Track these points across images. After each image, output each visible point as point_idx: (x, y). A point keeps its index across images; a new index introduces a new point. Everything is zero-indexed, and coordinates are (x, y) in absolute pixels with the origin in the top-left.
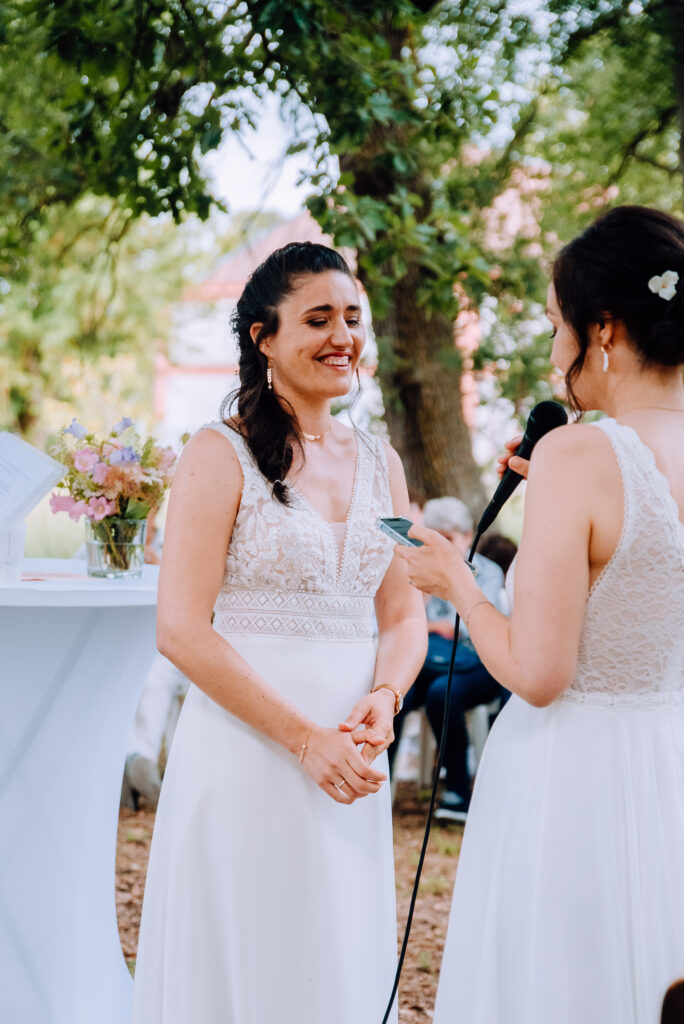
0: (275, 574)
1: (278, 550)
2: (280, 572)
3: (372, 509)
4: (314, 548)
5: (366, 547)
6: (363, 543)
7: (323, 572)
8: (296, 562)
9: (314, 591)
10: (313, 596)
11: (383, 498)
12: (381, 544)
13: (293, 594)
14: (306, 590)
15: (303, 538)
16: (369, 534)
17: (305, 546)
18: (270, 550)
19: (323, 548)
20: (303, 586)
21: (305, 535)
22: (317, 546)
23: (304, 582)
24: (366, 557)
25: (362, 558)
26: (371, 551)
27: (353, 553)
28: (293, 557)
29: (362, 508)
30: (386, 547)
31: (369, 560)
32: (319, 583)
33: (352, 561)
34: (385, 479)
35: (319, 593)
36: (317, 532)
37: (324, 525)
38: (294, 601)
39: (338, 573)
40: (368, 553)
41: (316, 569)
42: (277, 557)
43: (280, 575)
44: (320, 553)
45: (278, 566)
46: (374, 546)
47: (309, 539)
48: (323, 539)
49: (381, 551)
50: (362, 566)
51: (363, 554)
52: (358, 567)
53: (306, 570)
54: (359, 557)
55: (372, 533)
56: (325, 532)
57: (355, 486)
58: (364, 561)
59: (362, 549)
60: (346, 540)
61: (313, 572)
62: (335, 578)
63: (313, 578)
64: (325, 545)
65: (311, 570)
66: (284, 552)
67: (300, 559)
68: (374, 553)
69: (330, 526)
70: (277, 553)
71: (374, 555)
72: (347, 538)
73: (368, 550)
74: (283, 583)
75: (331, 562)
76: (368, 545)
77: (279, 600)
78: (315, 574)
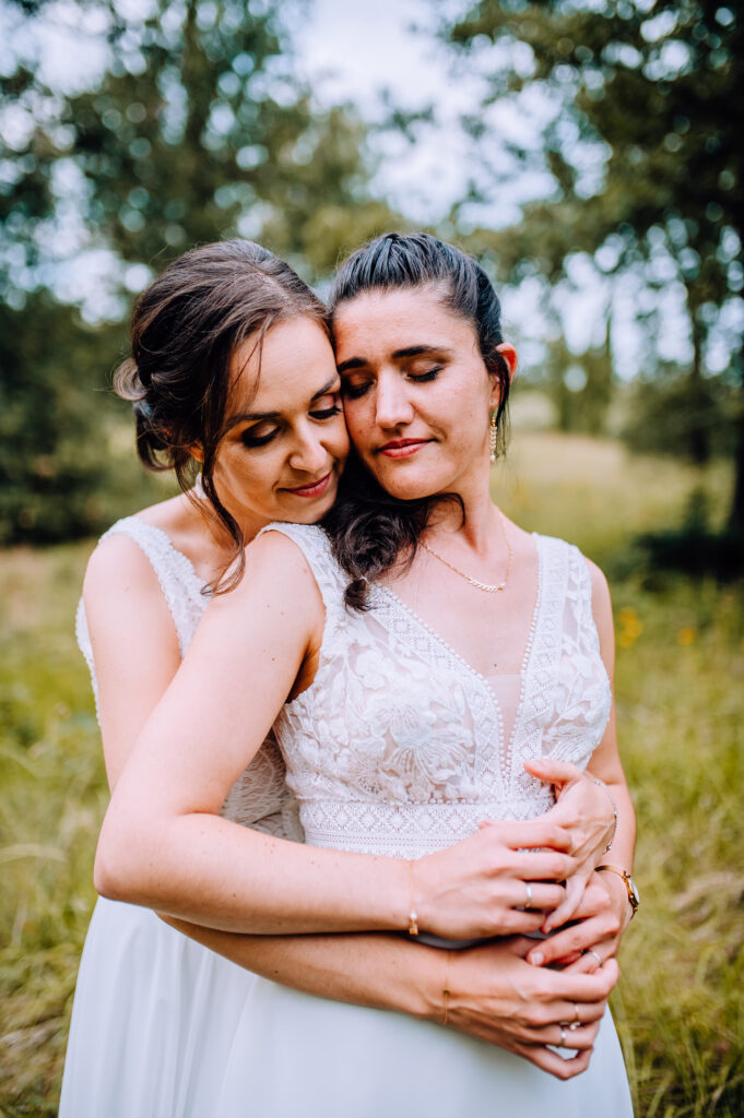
0: (383, 776)
1: (384, 736)
2: (392, 772)
3: (564, 653)
4: (452, 728)
5: (556, 715)
6: (550, 709)
7: (472, 765)
8: (418, 754)
9: (460, 799)
10: (460, 808)
11: (580, 633)
13: (421, 809)
14: (445, 800)
15: (429, 714)
17: (433, 726)
18: (370, 735)
19: (472, 725)
20: (438, 794)
21: (433, 705)
22: (458, 722)
23: (440, 787)
24: (553, 731)
25: (545, 733)
26: (564, 722)
27: (531, 727)
28: (412, 747)
29: (547, 650)
30: (590, 716)
31: (557, 736)
32: (466, 786)
33: (528, 738)
34: (584, 602)
35: (471, 801)
36: (458, 696)
37: (476, 681)
38: (426, 820)
39: (504, 762)
40: (558, 725)
41: (458, 762)
42: (383, 748)
43: (392, 779)
44: (466, 733)
45: (388, 763)
46: (570, 713)
47: (442, 712)
48: (471, 707)
49: (580, 721)
50: (546, 747)
51: (547, 727)
52: (538, 749)
53: (440, 767)
54: (540, 731)
55: (567, 691)
56: (477, 694)
57: (535, 614)
58: (549, 738)
59: (548, 719)
60: (521, 705)
61: (453, 769)
62: (497, 771)
63: (454, 780)
64: (475, 718)
65: (450, 767)
66: (395, 738)
67: (425, 748)
68: (567, 725)
69: (486, 682)
70: (383, 740)
71: (568, 727)
72: (522, 701)
73: (560, 719)
74: (400, 790)
75: (489, 745)
76: (559, 712)
77: (397, 819)
78: (458, 771)
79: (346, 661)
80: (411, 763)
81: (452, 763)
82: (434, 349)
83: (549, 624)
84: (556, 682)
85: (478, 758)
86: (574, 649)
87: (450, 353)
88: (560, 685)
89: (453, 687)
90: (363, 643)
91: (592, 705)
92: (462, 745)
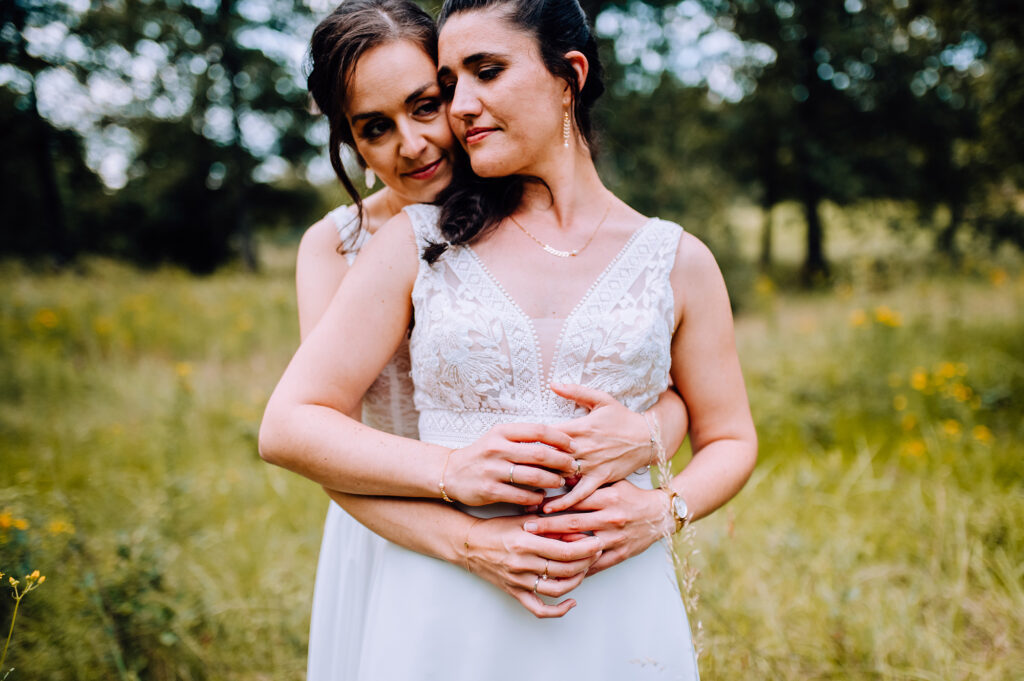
0: (443, 387)
1: (437, 355)
2: (447, 384)
4: (489, 352)
5: (592, 352)
6: (587, 346)
7: (512, 383)
8: (460, 368)
9: (503, 410)
10: (503, 417)
12: (616, 350)
13: (475, 415)
14: (491, 409)
15: (467, 338)
16: (599, 335)
17: (470, 348)
19: (508, 353)
20: (484, 404)
21: (471, 333)
22: (495, 348)
23: (483, 398)
24: (592, 365)
25: (585, 367)
26: (602, 359)
27: (571, 359)
28: (455, 364)
29: (600, 303)
30: (625, 355)
31: (594, 370)
32: (505, 399)
33: (569, 369)
34: (661, 270)
35: (512, 412)
36: (497, 329)
37: (523, 320)
38: (478, 424)
39: (544, 386)
40: (596, 360)
41: (496, 380)
42: (437, 365)
43: (449, 389)
44: (503, 358)
45: (442, 376)
46: (607, 351)
47: (479, 339)
48: (508, 338)
49: (614, 358)
50: (586, 377)
51: (587, 361)
52: (578, 379)
53: (479, 382)
54: (581, 365)
55: (604, 334)
56: (517, 329)
57: (601, 276)
58: (589, 371)
59: (585, 354)
60: (559, 341)
61: (491, 384)
62: (538, 392)
63: (496, 394)
64: (511, 346)
65: (488, 382)
66: (444, 357)
67: (465, 365)
68: (605, 361)
69: (530, 322)
70: (437, 358)
71: (606, 363)
72: (561, 338)
73: (595, 356)
74: (456, 399)
75: (526, 370)
76: (595, 349)
77: (460, 422)
78: (496, 386)
79: (425, 302)
80: (456, 373)
81: (489, 379)
82: (492, 55)
83: (613, 285)
84: (595, 326)
85: (516, 380)
86: (630, 304)
87: (507, 58)
88: (599, 328)
89: (493, 322)
90: (436, 289)
91: (628, 346)
92: (499, 366)
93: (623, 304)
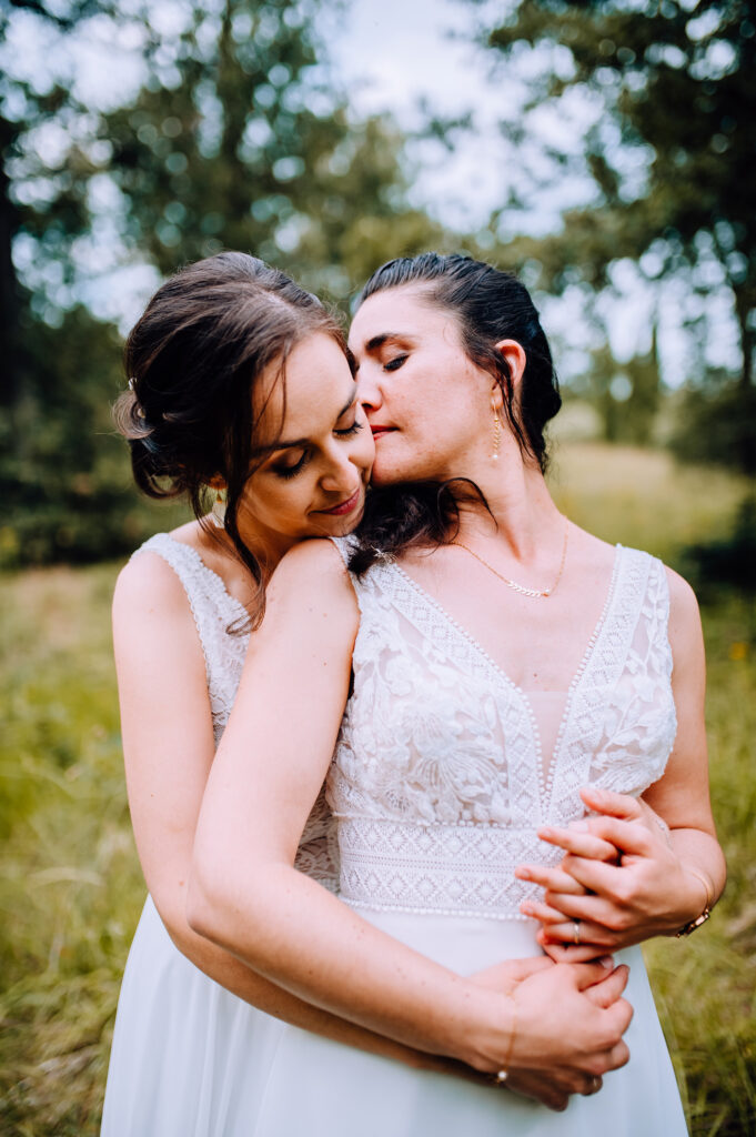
0: (408, 789)
1: (408, 745)
2: (417, 785)
3: (626, 671)
4: (480, 741)
5: (605, 739)
6: (599, 731)
7: (505, 785)
8: (442, 765)
9: (491, 822)
10: (491, 832)
11: (650, 652)
12: (636, 736)
13: (450, 832)
14: (475, 821)
15: (454, 724)
16: (613, 715)
17: (458, 737)
18: (395, 744)
19: (502, 740)
20: (467, 814)
21: (459, 715)
22: (488, 736)
23: (467, 805)
24: (603, 757)
25: (594, 758)
26: (615, 748)
27: (576, 749)
28: (435, 758)
29: (605, 667)
30: (645, 743)
31: (607, 763)
32: (497, 806)
33: (574, 763)
34: (659, 621)
35: (504, 826)
36: (489, 709)
37: (514, 695)
38: (455, 843)
39: (544, 786)
40: (609, 750)
41: (488, 780)
42: (407, 758)
43: (417, 793)
44: (497, 749)
45: (412, 774)
46: (623, 738)
47: (469, 723)
48: (503, 721)
49: (634, 748)
50: (595, 774)
51: (597, 751)
52: (585, 775)
53: (466, 783)
54: (588, 757)
55: (620, 713)
56: (511, 708)
57: (597, 628)
58: (598, 764)
59: (596, 742)
60: (563, 725)
61: (482, 786)
62: (536, 795)
63: (482, 798)
64: (506, 733)
65: (478, 783)
66: (419, 748)
67: (449, 760)
68: (620, 751)
69: (525, 697)
70: (407, 749)
71: (621, 754)
72: (565, 721)
73: (609, 744)
74: (426, 807)
75: (523, 765)
76: (608, 735)
77: (425, 840)
78: (487, 789)
79: (376, 667)
80: (434, 772)
81: (480, 778)
83: (613, 638)
84: (608, 703)
85: (512, 779)
86: (640, 668)
88: (612, 707)
89: (483, 699)
90: (393, 648)
91: (649, 731)
92: (492, 761)
93: (632, 666)
